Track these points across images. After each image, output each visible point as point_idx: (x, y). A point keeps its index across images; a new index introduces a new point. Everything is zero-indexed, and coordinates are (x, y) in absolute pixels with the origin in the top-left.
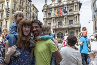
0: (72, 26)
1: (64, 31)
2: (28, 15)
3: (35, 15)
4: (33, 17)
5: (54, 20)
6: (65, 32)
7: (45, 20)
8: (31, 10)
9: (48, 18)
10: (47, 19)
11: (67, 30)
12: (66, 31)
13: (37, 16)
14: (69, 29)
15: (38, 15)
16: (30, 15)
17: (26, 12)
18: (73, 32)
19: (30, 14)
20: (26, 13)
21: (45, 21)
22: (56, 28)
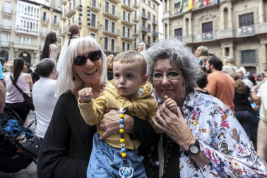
0: (247, 31)
1: (221, 50)
2: (129, 15)
3: (149, 13)
4: (144, 20)
5: (190, 20)
6: (224, 51)
7: (166, 22)
8: (137, 3)
9: (173, 16)
10: (171, 19)
11: (230, 46)
12: (227, 49)
13: (154, 16)
14: (236, 42)
15: (157, 12)
16: (136, 15)
17: (123, 10)
18: (254, 51)
19: (134, 13)
20: (124, 12)
21: (166, 25)
22: (194, 42)
